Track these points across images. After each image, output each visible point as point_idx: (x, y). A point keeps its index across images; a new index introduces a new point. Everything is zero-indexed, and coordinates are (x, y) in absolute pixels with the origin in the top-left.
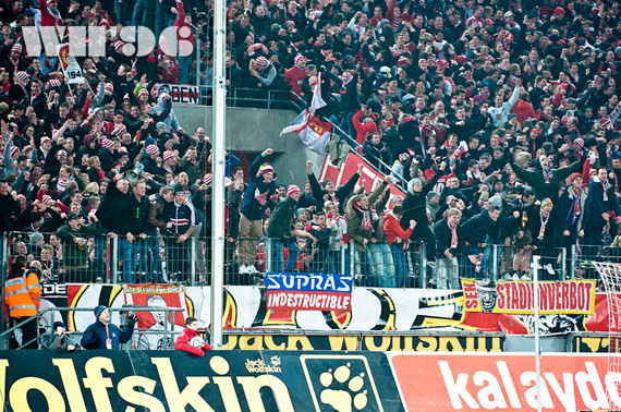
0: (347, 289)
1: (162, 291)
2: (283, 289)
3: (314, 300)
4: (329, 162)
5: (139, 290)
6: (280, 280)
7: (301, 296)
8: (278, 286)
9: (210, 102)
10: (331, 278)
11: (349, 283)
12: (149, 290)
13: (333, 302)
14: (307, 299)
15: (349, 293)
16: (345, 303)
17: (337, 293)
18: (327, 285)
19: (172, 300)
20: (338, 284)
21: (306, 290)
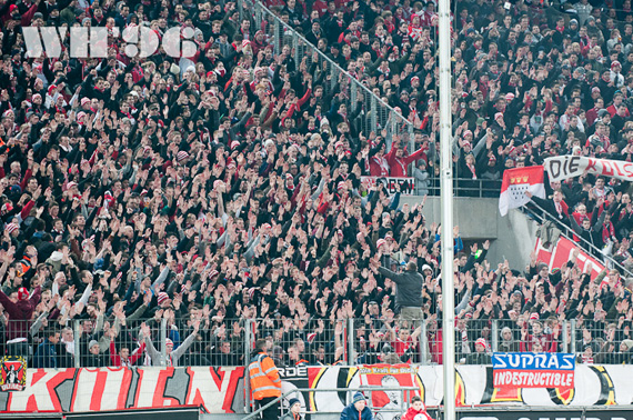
0: (570, 366)
1: (395, 371)
2: (509, 368)
3: (538, 378)
4: (540, 247)
5: (374, 370)
6: (506, 360)
7: (526, 374)
8: (504, 365)
9: (438, 193)
10: (554, 356)
11: (572, 361)
12: (384, 371)
13: (557, 379)
14: (532, 377)
15: (572, 371)
16: (569, 380)
17: (561, 371)
18: (550, 363)
19: (404, 380)
20: (561, 362)
21: (531, 368)
